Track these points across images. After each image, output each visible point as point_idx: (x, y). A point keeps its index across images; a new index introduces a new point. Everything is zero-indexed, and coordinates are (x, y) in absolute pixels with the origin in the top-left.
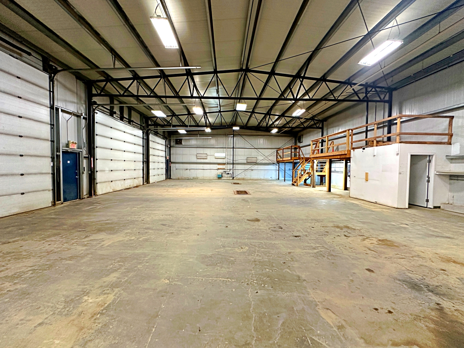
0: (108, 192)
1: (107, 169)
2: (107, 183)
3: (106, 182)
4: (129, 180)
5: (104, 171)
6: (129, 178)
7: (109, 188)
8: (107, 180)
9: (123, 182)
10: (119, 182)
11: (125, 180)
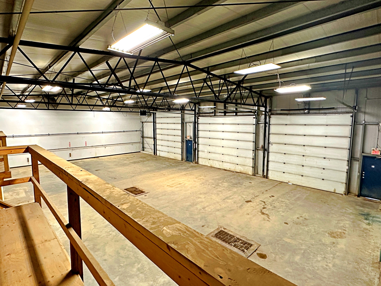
0: (206, 165)
1: (206, 151)
2: (206, 160)
3: (205, 158)
4: (229, 164)
5: (204, 152)
6: (229, 161)
7: (207, 163)
8: (206, 158)
9: (221, 163)
10: (217, 162)
11: (223, 162)
